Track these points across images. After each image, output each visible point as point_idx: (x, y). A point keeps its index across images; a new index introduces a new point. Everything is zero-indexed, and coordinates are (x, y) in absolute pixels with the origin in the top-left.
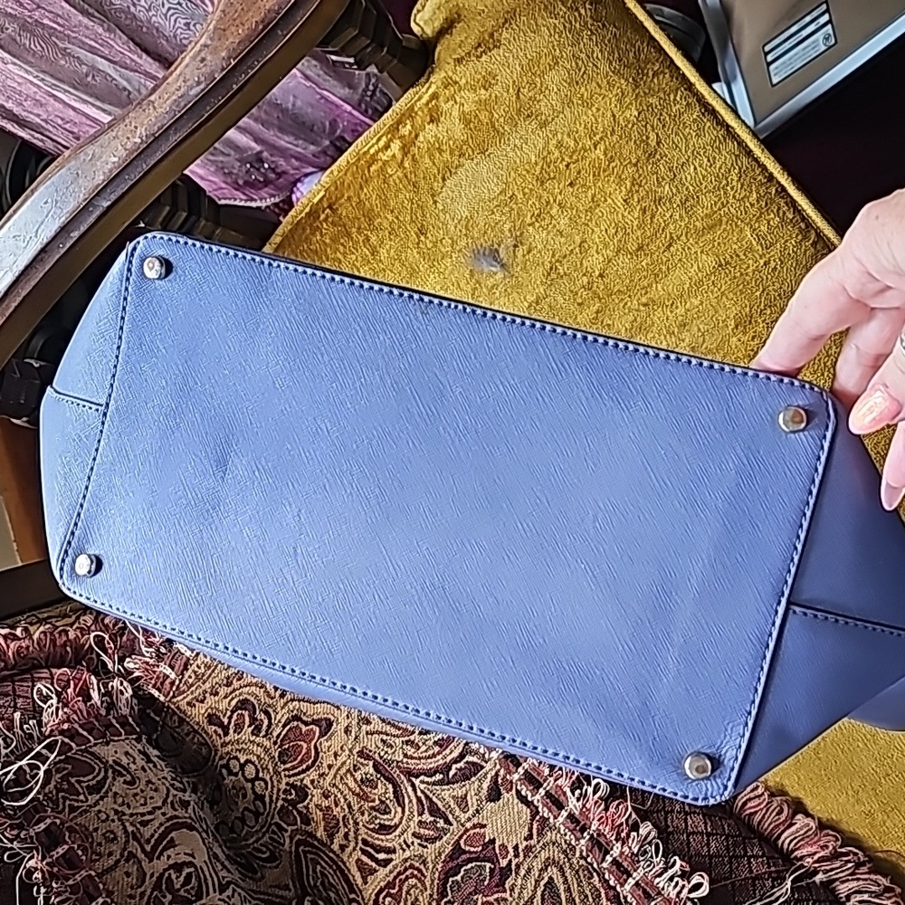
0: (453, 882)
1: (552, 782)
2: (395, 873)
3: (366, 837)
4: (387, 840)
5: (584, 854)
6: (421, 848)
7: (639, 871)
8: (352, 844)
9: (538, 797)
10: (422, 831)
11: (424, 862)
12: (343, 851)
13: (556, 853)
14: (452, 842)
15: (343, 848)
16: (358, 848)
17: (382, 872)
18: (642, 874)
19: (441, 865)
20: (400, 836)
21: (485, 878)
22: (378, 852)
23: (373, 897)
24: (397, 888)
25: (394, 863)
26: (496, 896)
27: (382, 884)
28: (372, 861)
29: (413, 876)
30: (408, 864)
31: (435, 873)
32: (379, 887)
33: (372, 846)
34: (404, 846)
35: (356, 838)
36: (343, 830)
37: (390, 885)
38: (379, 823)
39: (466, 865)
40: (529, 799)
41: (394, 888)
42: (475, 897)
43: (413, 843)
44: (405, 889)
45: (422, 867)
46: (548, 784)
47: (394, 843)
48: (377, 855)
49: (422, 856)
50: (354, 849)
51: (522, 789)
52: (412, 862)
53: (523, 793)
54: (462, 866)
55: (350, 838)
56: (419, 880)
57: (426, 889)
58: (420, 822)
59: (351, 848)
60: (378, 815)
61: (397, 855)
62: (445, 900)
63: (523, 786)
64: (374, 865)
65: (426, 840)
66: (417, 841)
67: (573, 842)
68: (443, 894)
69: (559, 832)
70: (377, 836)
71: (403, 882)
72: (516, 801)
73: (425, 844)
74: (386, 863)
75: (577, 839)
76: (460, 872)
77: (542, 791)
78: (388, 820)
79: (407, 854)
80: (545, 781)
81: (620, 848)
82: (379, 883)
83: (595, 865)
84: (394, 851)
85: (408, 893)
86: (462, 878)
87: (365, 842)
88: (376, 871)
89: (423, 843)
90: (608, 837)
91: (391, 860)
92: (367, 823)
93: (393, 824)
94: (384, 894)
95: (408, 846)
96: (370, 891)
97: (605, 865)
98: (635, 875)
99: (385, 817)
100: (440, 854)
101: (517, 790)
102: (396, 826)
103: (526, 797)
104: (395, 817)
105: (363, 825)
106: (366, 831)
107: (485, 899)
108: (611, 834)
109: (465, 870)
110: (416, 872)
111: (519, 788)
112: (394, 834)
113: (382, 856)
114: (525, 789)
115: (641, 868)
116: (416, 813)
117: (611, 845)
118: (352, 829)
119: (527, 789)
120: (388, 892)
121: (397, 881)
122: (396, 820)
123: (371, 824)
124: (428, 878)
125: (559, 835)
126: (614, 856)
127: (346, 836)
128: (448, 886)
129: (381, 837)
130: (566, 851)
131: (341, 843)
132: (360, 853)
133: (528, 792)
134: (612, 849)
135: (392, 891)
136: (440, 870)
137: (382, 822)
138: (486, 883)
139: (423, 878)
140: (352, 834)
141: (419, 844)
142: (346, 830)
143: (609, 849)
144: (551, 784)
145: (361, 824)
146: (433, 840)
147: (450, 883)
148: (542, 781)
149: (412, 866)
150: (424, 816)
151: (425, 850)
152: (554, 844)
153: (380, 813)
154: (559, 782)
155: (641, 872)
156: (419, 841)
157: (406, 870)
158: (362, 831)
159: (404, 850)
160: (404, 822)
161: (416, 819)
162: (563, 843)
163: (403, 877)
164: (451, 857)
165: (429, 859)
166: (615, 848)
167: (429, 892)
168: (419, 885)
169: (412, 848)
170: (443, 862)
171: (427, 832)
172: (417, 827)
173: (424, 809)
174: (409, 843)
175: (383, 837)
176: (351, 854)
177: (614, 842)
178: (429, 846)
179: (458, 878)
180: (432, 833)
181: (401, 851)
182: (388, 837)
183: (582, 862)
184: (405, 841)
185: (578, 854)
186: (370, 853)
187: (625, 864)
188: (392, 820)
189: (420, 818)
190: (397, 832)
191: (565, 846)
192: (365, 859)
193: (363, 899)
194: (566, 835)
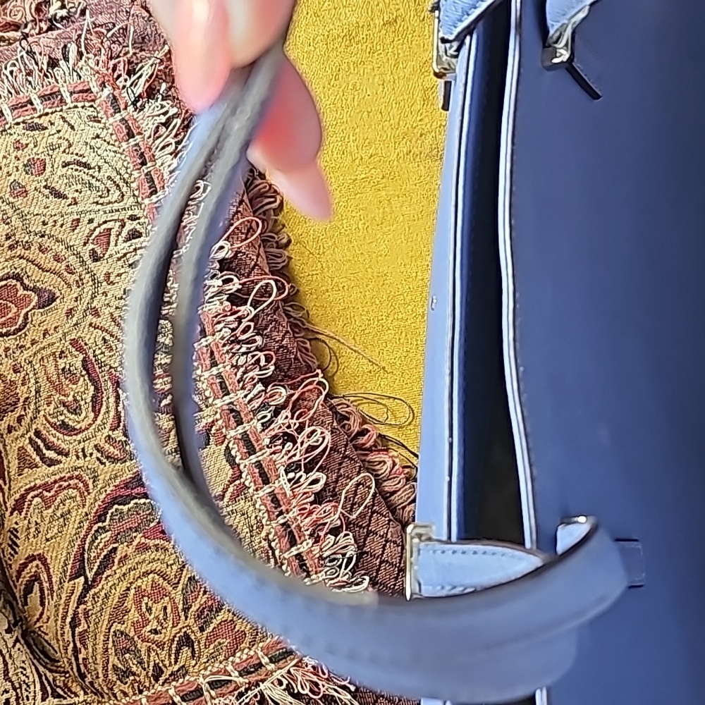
0: (116, 510)
1: (268, 453)
2: (57, 477)
3: (41, 428)
4: (64, 441)
5: (271, 537)
6: (98, 462)
7: (320, 575)
8: (22, 430)
9: (247, 462)
10: (107, 446)
11: (95, 479)
12: (10, 432)
13: (241, 524)
14: (135, 471)
15: (10, 429)
16: (27, 436)
17: (44, 470)
18: (321, 579)
19: (112, 488)
20: (80, 442)
21: (154, 519)
22: (48, 448)
23: (23, 490)
24: (52, 493)
25: (62, 465)
26: (157, 542)
27: (38, 482)
28: (38, 454)
29: (76, 487)
30: (77, 473)
31: (101, 494)
32: (32, 484)
33: (44, 440)
34: (80, 454)
35: (30, 426)
36: (19, 412)
37: (47, 487)
38: (63, 421)
39: (140, 499)
40: (237, 460)
41: (49, 491)
42: (134, 534)
43: (91, 454)
44: (61, 496)
45: (90, 483)
46: (263, 454)
47: (71, 446)
48: (45, 451)
49: (94, 471)
50: (23, 436)
51: (232, 448)
52: (82, 473)
53: (233, 453)
54: (135, 498)
55: (23, 424)
56: (81, 495)
57: (84, 506)
58: (109, 436)
59: (20, 433)
60: (65, 412)
61: (68, 459)
62: (100, 524)
63: (236, 446)
64: (38, 459)
65: (108, 457)
66: (96, 454)
67: (264, 521)
68: (100, 517)
69: (254, 505)
70: (54, 432)
71: (62, 489)
72: (222, 457)
73: (105, 461)
74: (52, 463)
75: (270, 519)
76: (129, 503)
77: (253, 458)
78: (74, 421)
79: (81, 462)
80: (261, 450)
81: (310, 545)
82: (35, 480)
83: (277, 553)
84: (67, 455)
85: (62, 502)
86: (129, 510)
87: (38, 433)
88: (37, 466)
89: (102, 458)
90: (302, 529)
91: (59, 462)
92: (50, 415)
93: (78, 427)
94: (36, 492)
95: (85, 456)
96: (20, 484)
97: (286, 555)
98: (314, 576)
99: (73, 416)
100: (116, 477)
101: (227, 447)
102: (81, 431)
103: (234, 458)
104: (83, 421)
105: (44, 416)
106: (45, 422)
107: (143, 540)
108: (306, 528)
109: (136, 504)
110: (81, 485)
111: (231, 445)
112: (74, 437)
113: (50, 454)
114: (237, 449)
115: (323, 573)
116: (108, 427)
117: (303, 538)
118: (30, 415)
119: (239, 451)
120: (41, 493)
121: (57, 485)
122: (83, 425)
123: (53, 418)
124: (93, 495)
125: (251, 508)
126: (301, 550)
127: (20, 419)
128: (110, 512)
129: (58, 434)
130: (252, 527)
131: (11, 424)
132: (27, 441)
133: (238, 454)
134: (301, 543)
135: (46, 493)
136: (108, 492)
137: (66, 420)
138: (152, 525)
139: (86, 494)
140: (27, 419)
141: (98, 459)
142: (23, 413)
143: (299, 541)
144: (265, 455)
145: (42, 413)
146: (115, 460)
147: (113, 510)
148: (257, 449)
149: (79, 478)
150: (116, 432)
151: (102, 467)
152: (243, 514)
153: (68, 411)
154: (274, 457)
155: (322, 576)
156: (99, 455)
157: (71, 478)
158: (41, 420)
159: (78, 457)
160: (91, 429)
161: (106, 432)
162: (253, 518)
163: (65, 484)
164: (126, 485)
165: (101, 477)
166: (305, 543)
167: (86, 510)
168: (78, 499)
169: (88, 459)
170: (116, 486)
171: (112, 449)
172: (103, 441)
173: (119, 426)
174: (88, 452)
175: (61, 436)
176: (17, 439)
177: (307, 537)
178: (108, 464)
179: (125, 508)
180: (117, 452)
181: (74, 457)
182: (66, 437)
183: (264, 544)
184: (83, 450)
185: (263, 534)
186: (39, 446)
187: (308, 563)
188: (79, 422)
189: (111, 433)
190: (79, 437)
191: (253, 521)
192: (30, 449)
193: (9, 489)
194: (260, 511)
